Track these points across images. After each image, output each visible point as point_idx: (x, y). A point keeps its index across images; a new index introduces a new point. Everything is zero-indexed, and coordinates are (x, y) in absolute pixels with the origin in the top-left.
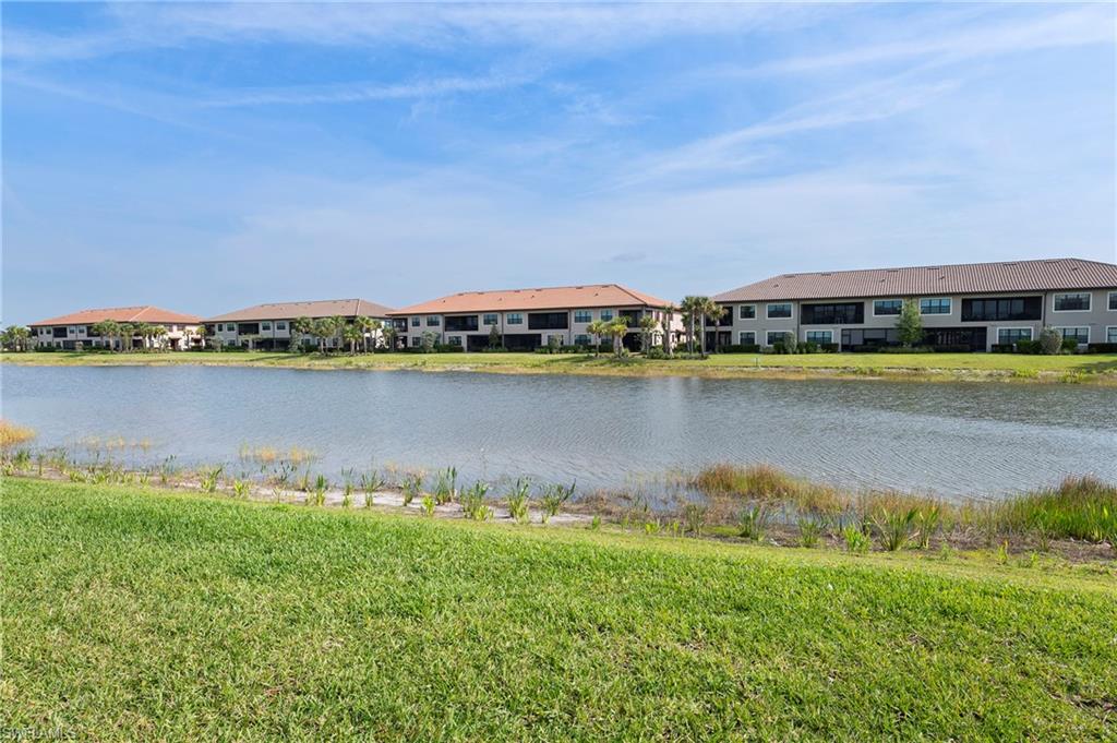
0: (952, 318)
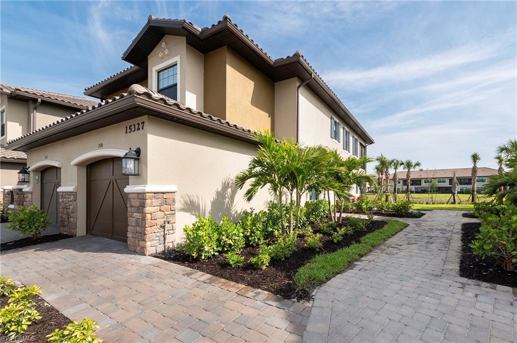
0: (447, 184)
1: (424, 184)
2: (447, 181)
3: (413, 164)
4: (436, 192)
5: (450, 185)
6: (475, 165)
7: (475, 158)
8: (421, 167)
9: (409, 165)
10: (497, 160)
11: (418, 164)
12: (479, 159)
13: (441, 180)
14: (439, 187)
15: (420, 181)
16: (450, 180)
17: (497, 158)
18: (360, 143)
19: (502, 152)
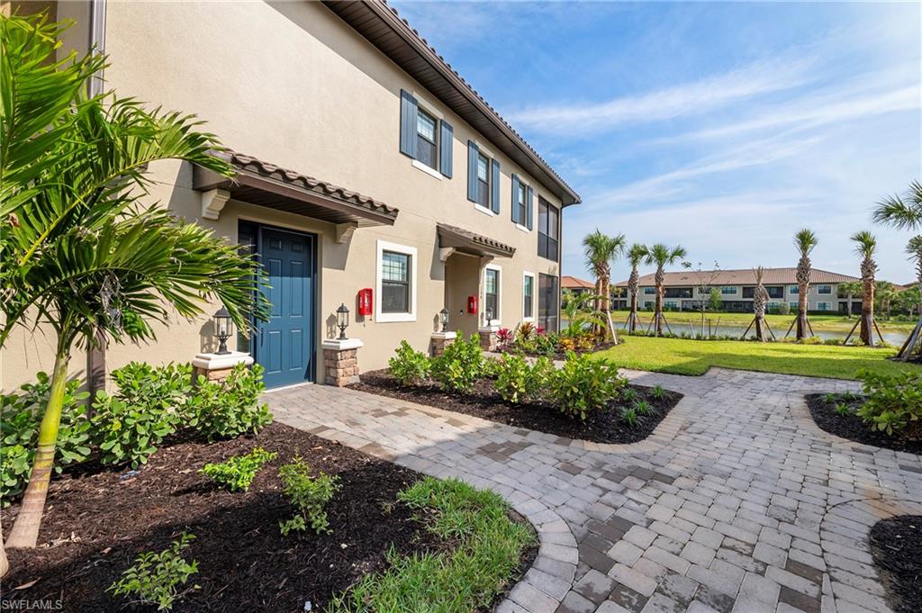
0: (738, 296)
1: (697, 296)
2: (740, 291)
3: (669, 253)
4: (720, 309)
5: (744, 297)
6: (804, 255)
7: (805, 240)
8: (686, 259)
9: (660, 255)
10: (859, 244)
11: (679, 253)
12: (815, 243)
13: (728, 289)
14: (723, 302)
15: (691, 290)
16: (744, 288)
17: (860, 239)
18: (540, 197)
19: (888, 216)
